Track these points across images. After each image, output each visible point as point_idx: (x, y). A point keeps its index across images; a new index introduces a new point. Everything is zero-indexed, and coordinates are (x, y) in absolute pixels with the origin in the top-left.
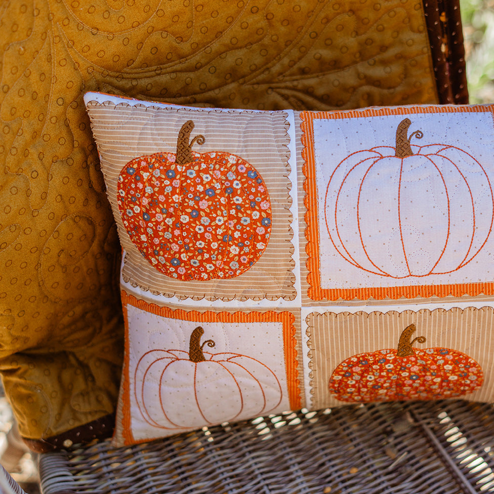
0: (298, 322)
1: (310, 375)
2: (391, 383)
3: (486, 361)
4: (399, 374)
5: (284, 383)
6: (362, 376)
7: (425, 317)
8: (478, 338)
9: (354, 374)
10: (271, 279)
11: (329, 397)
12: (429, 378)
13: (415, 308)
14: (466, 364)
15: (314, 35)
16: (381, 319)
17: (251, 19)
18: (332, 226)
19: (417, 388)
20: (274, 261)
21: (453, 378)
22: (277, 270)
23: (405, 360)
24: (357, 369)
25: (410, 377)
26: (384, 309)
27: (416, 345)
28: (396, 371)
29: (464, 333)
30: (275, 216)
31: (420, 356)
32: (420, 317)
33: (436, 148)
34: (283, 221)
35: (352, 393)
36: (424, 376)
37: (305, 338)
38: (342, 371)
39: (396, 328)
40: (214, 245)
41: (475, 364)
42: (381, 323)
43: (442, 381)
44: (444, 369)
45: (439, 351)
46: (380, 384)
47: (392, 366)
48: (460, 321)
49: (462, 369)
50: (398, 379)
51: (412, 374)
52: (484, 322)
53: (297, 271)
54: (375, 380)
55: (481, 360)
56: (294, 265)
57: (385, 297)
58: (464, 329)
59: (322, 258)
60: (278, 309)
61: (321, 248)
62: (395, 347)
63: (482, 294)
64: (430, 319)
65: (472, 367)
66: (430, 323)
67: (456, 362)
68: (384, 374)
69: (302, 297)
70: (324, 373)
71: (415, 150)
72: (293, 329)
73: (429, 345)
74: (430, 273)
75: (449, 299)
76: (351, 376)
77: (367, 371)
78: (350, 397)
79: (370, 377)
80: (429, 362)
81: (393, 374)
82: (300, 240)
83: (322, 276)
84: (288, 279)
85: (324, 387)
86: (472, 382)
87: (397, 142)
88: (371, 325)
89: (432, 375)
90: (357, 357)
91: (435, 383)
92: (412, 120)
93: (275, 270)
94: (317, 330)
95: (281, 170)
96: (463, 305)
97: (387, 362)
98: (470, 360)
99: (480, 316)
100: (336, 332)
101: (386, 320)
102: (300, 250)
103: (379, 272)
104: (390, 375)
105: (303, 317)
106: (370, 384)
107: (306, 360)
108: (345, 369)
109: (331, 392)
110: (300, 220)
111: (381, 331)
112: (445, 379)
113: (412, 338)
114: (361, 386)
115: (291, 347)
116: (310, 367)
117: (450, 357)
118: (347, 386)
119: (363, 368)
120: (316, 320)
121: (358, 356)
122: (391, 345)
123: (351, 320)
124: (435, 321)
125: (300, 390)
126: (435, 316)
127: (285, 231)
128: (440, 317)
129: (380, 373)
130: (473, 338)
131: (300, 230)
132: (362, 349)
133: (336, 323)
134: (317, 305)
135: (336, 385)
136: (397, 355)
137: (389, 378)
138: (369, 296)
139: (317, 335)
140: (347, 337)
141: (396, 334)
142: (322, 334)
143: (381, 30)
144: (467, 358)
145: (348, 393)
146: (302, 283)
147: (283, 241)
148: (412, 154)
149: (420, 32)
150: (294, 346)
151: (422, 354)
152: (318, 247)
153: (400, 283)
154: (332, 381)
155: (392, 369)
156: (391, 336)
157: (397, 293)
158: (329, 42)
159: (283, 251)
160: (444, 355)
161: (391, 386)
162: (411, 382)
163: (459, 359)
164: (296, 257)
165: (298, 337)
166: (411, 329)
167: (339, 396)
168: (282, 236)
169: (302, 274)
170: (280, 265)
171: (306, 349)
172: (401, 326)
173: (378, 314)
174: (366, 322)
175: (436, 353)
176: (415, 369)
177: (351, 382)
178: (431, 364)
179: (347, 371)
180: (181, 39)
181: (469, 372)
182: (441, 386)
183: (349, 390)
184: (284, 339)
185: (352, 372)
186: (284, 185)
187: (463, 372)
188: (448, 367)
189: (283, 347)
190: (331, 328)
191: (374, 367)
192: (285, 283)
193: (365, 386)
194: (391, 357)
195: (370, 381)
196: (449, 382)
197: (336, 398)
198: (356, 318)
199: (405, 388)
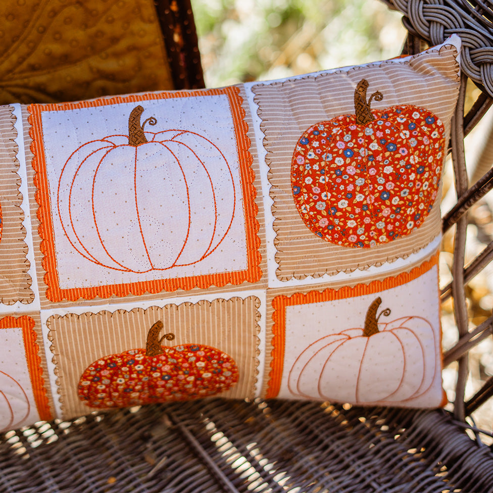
0: (38, 326)
1: (57, 382)
2: (143, 386)
3: (239, 355)
4: (150, 376)
5: (30, 393)
6: (112, 380)
7: (172, 312)
8: (229, 331)
9: (103, 378)
10: (7, 282)
11: (80, 404)
12: (182, 377)
13: (161, 303)
14: (219, 360)
15: (41, 29)
16: (125, 318)
18: (66, 222)
19: (170, 389)
20: (8, 262)
21: (207, 375)
22: (12, 272)
23: (155, 359)
24: (106, 373)
25: (162, 378)
26: (128, 306)
27: (165, 342)
28: (146, 372)
29: (214, 326)
30: (6, 215)
31: (171, 355)
32: (167, 313)
33: (172, 134)
34: (14, 220)
35: (103, 399)
36: (176, 375)
37: (47, 344)
38: (90, 375)
39: (142, 325)
41: (228, 359)
42: (126, 322)
43: (196, 380)
44: (196, 367)
45: (190, 348)
46: (131, 387)
47: (142, 367)
48: (208, 314)
49: (215, 366)
50: (149, 380)
51: (164, 374)
52: (234, 314)
53: (33, 272)
54: (126, 383)
55: (234, 354)
56: (30, 266)
57: (128, 294)
58: (213, 322)
59: (58, 256)
60: (16, 314)
61: (57, 246)
62: (143, 346)
63: (229, 284)
64: (177, 315)
65: (225, 362)
66: (177, 318)
67: (208, 359)
68: (134, 376)
69: (41, 299)
70: (71, 379)
71: (149, 137)
72: (34, 334)
73: (178, 342)
74: (174, 265)
75: (195, 291)
76: (100, 380)
77: (116, 374)
78: (102, 403)
79: (121, 381)
80: (180, 360)
81: (144, 375)
82: (34, 239)
83: (60, 275)
84: (24, 281)
85: (73, 394)
86: (227, 378)
87: (130, 130)
88: (116, 324)
89: (184, 374)
90: (103, 360)
91: (188, 383)
92: (144, 108)
93: (9, 272)
94: (59, 333)
95: (9, 166)
96: (211, 297)
97: (137, 363)
98: (222, 355)
99: (229, 308)
100: (80, 335)
101: (131, 318)
102: (35, 249)
103: (120, 267)
104: (141, 376)
105: (44, 321)
106: (121, 388)
107: (51, 367)
108: (93, 373)
109: (81, 399)
110: (32, 218)
111: (127, 330)
112: (199, 377)
113: (160, 336)
114: (112, 390)
115: (33, 353)
116: (55, 373)
117: (201, 353)
118: (97, 391)
119: (111, 371)
120: (57, 323)
121: (105, 359)
122: (139, 344)
123: (94, 321)
124: (182, 316)
125: (48, 399)
126: (182, 311)
127: (16, 230)
128: (187, 311)
129: (130, 375)
130: (224, 332)
131: (33, 228)
132: (108, 351)
133: (79, 325)
134: (57, 307)
135: (86, 391)
136: (147, 355)
137: (140, 380)
138: (111, 294)
139: (59, 339)
140: (91, 339)
141: (143, 333)
142: (65, 337)
143: (111, 22)
144: (219, 353)
145: (99, 399)
146: (39, 285)
147: (15, 241)
148: (146, 142)
149: (150, 22)
150: (36, 353)
151: (172, 352)
152: (54, 245)
153: (142, 278)
154: (81, 388)
155: (142, 370)
156: (138, 335)
157: (140, 289)
158: (57, 36)
159: (16, 252)
160: (195, 352)
161: (143, 388)
162: (163, 383)
163: (212, 355)
164: (31, 256)
165: (39, 342)
166: (158, 326)
167: (90, 402)
168: (15, 236)
169: (38, 275)
170: (14, 267)
171: (49, 355)
172: (147, 324)
173: (122, 312)
174: (110, 322)
175: (186, 350)
176: (167, 368)
177: (101, 387)
178: (183, 362)
179: (94, 376)
181: (222, 367)
182: (195, 385)
183: (99, 395)
184: (25, 346)
185: (101, 376)
186: (13, 182)
187: (216, 368)
188: (201, 364)
189: (24, 353)
190: (74, 331)
191: (123, 369)
192: (21, 285)
193: (116, 390)
194: (140, 357)
195: (121, 385)
196: (203, 380)
197: (87, 405)
198: (99, 318)
199: (158, 389)
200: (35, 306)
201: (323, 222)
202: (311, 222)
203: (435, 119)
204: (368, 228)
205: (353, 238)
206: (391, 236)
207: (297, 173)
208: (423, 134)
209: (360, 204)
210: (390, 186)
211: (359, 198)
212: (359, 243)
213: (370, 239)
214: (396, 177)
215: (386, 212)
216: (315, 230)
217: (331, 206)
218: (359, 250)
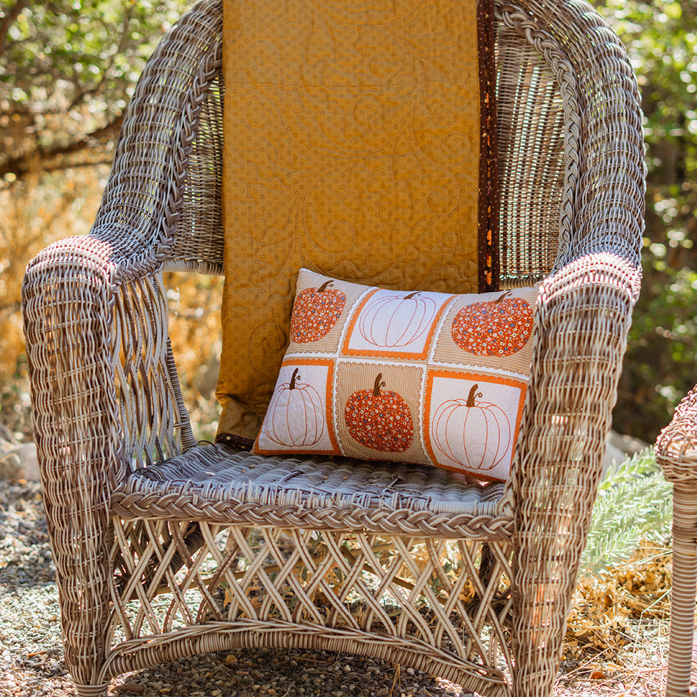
0: (335, 366)
1: (336, 405)
4: (374, 411)
5: (325, 409)
6: (358, 410)
7: (387, 369)
8: (408, 387)
9: (355, 407)
10: (330, 342)
11: (346, 429)
12: (388, 416)
13: (384, 363)
14: (402, 405)
16: (368, 367)
17: (395, 271)
18: (362, 319)
20: (334, 333)
21: (398, 417)
22: (334, 338)
23: (377, 399)
24: (356, 403)
25: (380, 415)
26: (370, 362)
27: (382, 388)
28: (373, 408)
30: (342, 314)
31: (383, 397)
32: (385, 369)
34: (344, 316)
35: (356, 427)
36: (385, 414)
37: (336, 377)
38: (350, 404)
39: (374, 374)
40: (315, 325)
41: (406, 406)
42: (368, 371)
43: (394, 420)
44: (393, 409)
45: (390, 392)
46: (366, 419)
47: (371, 403)
48: (401, 373)
49: (401, 410)
50: (374, 415)
51: (380, 412)
52: (411, 376)
53: (341, 339)
54: (364, 414)
56: (341, 336)
57: (372, 355)
59: (353, 334)
60: (329, 358)
62: (373, 388)
63: (413, 359)
64: (388, 371)
65: (406, 409)
66: (388, 374)
68: (368, 409)
69: (340, 352)
70: (342, 405)
72: (332, 371)
73: (387, 388)
74: (395, 345)
75: (398, 360)
76: (354, 409)
77: (360, 406)
79: (362, 411)
80: (387, 402)
81: (372, 410)
82: (348, 325)
83: (350, 342)
84: (336, 342)
85: (343, 417)
86: (407, 423)
88: (363, 372)
90: (356, 394)
91: (391, 422)
94: (341, 372)
96: (404, 365)
97: (369, 399)
98: (404, 403)
99: (410, 372)
100: (349, 375)
101: (370, 369)
102: (346, 329)
103: (374, 343)
104: (370, 410)
105: (337, 363)
106: (362, 418)
107: (335, 393)
108: (351, 402)
109: (346, 424)
110: (351, 316)
112: (395, 418)
113: (380, 383)
114: (359, 419)
116: (336, 398)
117: (395, 399)
118: (353, 418)
119: (359, 403)
120: (342, 366)
122: (371, 386)
123: (356, 368)
124: (390, 373)
126: (391, 370)
127: (343, 320)
128: (393, 370)
129: (366, 408)
131: (349, 321)
132: (358, 388)
133: (350, 369)
134: (344, 358)
135: (348, 417)
136: (373, 394)
137: (370, 413)
138: (366, 355)
139: (341, 375)
140: (353, 379)
141: (373, 379)
142: (343, 375)
144: (404, 401)
146: (341, 345)
147: (341, 324)
148: (411, 299)
150: (331, 382)
151: (384, 395)
152: (353, 328)
153: (380, 349)
154: (346, 412)
155: (371, 406)
156: (371, 379)
157: (377, 354)
159: (339, 329)
160: (393, 397)
162: (380, 419)
163: (399, 402)
164: (343, 332)
165: (333, 376)
166: (380, 376)
168: (342, 322)
169: (343, 340)
171: (335, 385)
172: (376, 374)
173: (367, 364)
174: (362, 369)
175: (390, 395)
176: (381, 407)
177: (354, 415)
178: (388, 404)
179: (352, 405)
180: (358, 268)
181: (404, 413)
183: (354, 423)
185: (354, 405)
186: (353, 303)
187: (402, 413)
188: (395, 407)
190: (348, 373)
191: (363, 402)
192: (335, 344)
194: (370, 396)
195: (362, 415)
196: (397, 422)
197: (349, 431)
198: (358, 366)
199: (378, 426)
200: (336, 355)
201: (459, 337)
202: (454, 335)
203: (528, 305)
204: (478, 344)
205: (470, 348)
206: (490, 353)
207: (459, 316)
208: (519, 309)
209: (478, 332)
210: (494, 327)
211: (478, 329)
212: (472, 351)
213: (478, 350)
214: (499, 324)
215: (489, 339)
216: (455, 340)
217: (465, 330)
218: (472, 355)
